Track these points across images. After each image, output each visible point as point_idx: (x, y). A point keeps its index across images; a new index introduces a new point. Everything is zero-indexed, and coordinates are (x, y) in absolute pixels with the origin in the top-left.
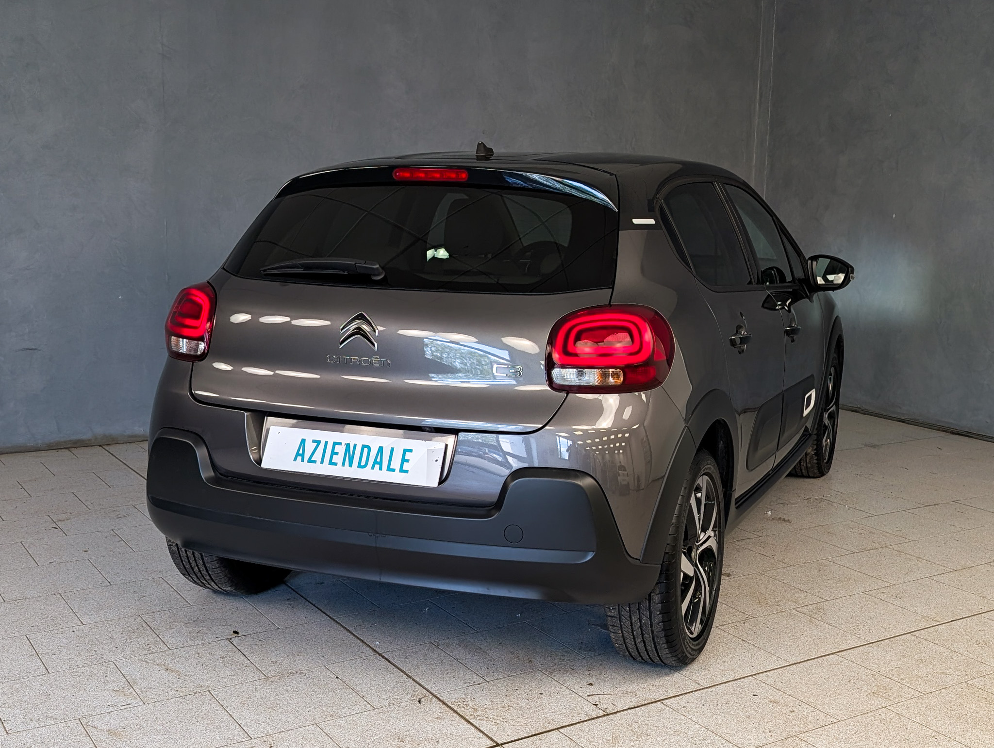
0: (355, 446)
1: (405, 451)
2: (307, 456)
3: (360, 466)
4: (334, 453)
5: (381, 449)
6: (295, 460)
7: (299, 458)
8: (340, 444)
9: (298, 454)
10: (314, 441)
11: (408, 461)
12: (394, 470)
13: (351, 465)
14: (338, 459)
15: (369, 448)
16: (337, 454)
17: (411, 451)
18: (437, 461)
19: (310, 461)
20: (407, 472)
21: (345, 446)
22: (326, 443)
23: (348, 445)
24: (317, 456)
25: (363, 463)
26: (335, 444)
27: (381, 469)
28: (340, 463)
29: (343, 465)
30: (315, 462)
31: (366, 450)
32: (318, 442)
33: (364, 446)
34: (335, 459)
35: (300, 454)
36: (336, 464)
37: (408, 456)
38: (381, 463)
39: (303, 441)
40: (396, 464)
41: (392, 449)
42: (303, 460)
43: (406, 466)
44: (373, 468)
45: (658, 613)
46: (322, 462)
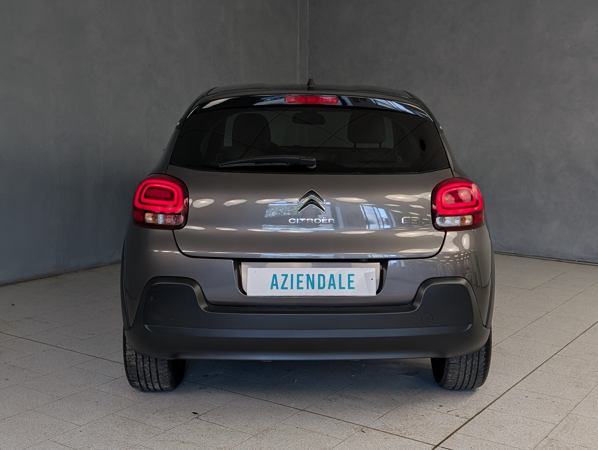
0: (313, 275)
1: (349, 276)
2: (280, 285)
3: (319, 288)
4: (299, 282)
5: (332, 276)
6: (272, 288)
7: (275, 287)
8: (302, 275)
9: (273, 285)
10: (282, 275)
11: (353, 281)
12: (344, 288)
13: (313, 288)
14: (303, 285)
15: (324, 276)
16: (302, 282)
17: (353, 275)
18: (372, 279)
19: (283, 288)
20: (353, 288)
21: (306, 276)
22: (292, 275)
23: (308, 276)
24: (288, 284)
25: (322, 286)
26: (298, 276)
27: (335, 288)
28: (305, 287)
29: (308, 288)
30: (287, 288)
31: (322, 277)
32: (286, 276)
33: (319, 275)
34: (301, 285)
35: (274, 284)
36: (302, 288)
37: (352, 278)
38: (334, 285)
39: (275, 276)
40: (345, 284)
41: (340, 275)
42: (277, 288)
43: (352, 285)
44: (329, 288)
45: (483, 357)
46: (292, 288)
